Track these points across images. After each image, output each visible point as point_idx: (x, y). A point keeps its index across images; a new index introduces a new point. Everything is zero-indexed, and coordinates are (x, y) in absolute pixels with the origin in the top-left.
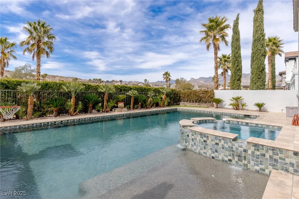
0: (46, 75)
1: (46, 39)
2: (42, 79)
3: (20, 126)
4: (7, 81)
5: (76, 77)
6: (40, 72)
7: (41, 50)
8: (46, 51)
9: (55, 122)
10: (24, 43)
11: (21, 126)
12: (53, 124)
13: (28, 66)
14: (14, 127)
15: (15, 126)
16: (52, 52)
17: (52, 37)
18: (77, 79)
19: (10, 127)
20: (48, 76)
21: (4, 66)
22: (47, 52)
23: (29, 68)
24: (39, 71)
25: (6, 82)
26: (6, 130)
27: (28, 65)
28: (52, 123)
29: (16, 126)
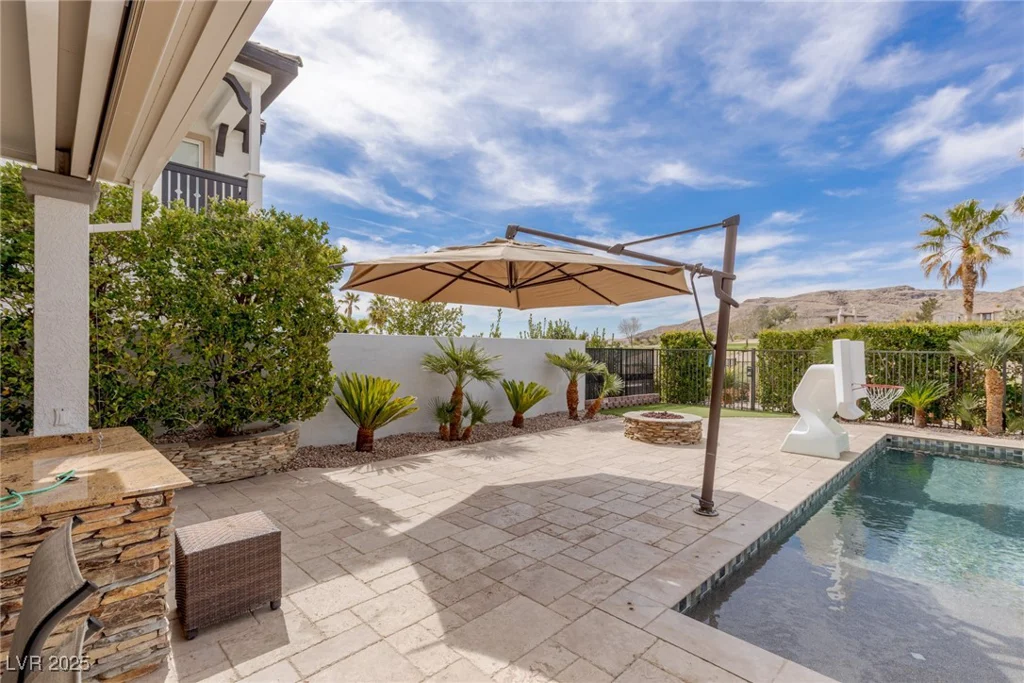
3: (951, 443)
4: (927, 328)
11: (955, 445)
14: (935, 443)
15: (938, 441)
19: (927, 440)
21: (974, 282)
25: (927, 332)
26: (918, 448)
29: (942, 442)
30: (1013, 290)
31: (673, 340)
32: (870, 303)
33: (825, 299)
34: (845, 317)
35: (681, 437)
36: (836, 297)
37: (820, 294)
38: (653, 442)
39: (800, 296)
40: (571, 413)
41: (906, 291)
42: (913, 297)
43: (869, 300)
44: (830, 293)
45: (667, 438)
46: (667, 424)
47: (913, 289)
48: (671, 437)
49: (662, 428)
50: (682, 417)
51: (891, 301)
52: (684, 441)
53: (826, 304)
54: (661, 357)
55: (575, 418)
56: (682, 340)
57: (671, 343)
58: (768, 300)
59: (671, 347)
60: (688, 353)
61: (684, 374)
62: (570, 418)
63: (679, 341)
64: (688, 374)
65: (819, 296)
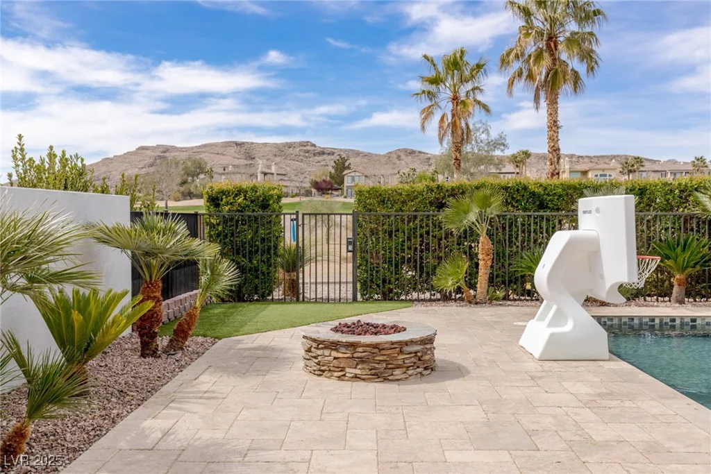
0: (527, 154)
1: (572, 26)
2: (514, 171)
5: (636, 155)
6: (559, 149)
7: (559, 70)
8: (573, 70)
9: (694, 320)
10: (512, 56)
12: (687, 324)
13: (481, 130)
16: (592, 69)
17: (591, 14)
18: (639, 160)
20: (532, 159)
21: (462, 138)
22: (576, 72)
23: (484, 136)
24: (556, 146)
27: (480, 125)
28: (686, 320)
30: (390, 153)
33: (233, 150)
34: (265, 174)
36: (243, 150)
37: (227, 145)
39: (205, 146)
41: (308, 148)
42: (314, 155)
44: (237, 144)
47: (314, 146)
51: (296, 158)
53: (234, 158)
54: (212, 226)
55: (154, 354)
56: (245, 199)
57: (227, 203)
58: (167, 149)
59: (227, 208)
60: (256, 219)
61: (250, 252)
62: (143, 355)
63: (240, 200)
64: (257, 252)
65: (226, 147)
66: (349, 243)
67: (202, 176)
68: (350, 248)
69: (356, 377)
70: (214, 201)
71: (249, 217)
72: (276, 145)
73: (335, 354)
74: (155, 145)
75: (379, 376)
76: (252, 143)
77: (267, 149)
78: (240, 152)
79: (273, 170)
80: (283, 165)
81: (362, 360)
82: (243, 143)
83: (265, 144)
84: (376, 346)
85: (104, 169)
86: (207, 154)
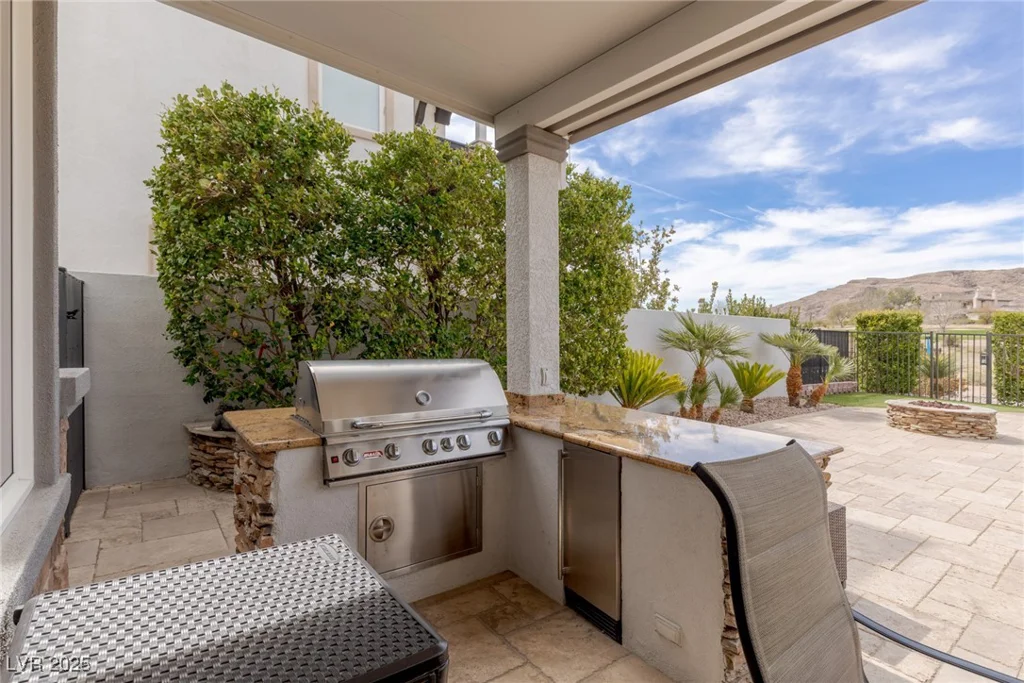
31: (875, 322)
32: (1006, 286)
33: (949, 279)
34: (983, 301)
35: (978, 430)
36: (961, 278)
38: (940, 435)
40: (791, 400)
43: (1004, 282)
44: (954, 273)
45: (961, 431)
46: (960, 415)
48: (966, 429)
49: (954, 419)
50: (968, 408)
52: (981, 435)
53: (951, 286)
54: (858, 340)
55: (797, 405)
56: (886, 322)
57: (872, 325)
58: (877, 281)
59: (871, 329)
60: (895, 336)
61: (890, 360)
62: (790, 405)
63: (882, 323)
64: (895, 360)
65: (941, 276)
66: (982, 358)
67: (909, 304)
68: (984, 361)
69: (917, 430)
70: (862, 323)
71: (890, 335)
72: (1004, 272)
73: (903, 415)
74: (865, 278)
75: (933, 431)
76: (973, 271)
77: (992, 276)
78: (958, 280)
79: (994, 297)
80: (1014, 291)
81: (921, 420)
82: (962, 272)
83: (991, 272)
84: (932, 413)
85: (818, 300)
86: (919, 284)
